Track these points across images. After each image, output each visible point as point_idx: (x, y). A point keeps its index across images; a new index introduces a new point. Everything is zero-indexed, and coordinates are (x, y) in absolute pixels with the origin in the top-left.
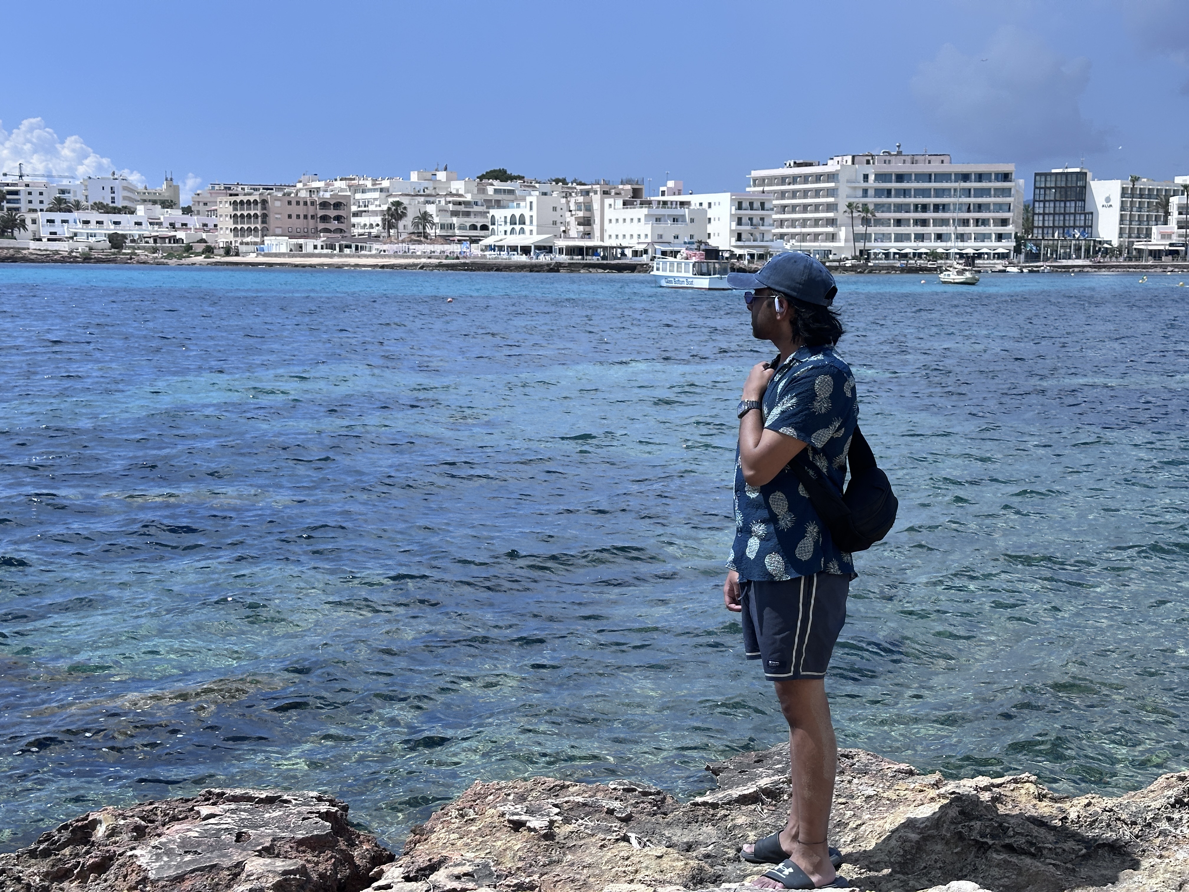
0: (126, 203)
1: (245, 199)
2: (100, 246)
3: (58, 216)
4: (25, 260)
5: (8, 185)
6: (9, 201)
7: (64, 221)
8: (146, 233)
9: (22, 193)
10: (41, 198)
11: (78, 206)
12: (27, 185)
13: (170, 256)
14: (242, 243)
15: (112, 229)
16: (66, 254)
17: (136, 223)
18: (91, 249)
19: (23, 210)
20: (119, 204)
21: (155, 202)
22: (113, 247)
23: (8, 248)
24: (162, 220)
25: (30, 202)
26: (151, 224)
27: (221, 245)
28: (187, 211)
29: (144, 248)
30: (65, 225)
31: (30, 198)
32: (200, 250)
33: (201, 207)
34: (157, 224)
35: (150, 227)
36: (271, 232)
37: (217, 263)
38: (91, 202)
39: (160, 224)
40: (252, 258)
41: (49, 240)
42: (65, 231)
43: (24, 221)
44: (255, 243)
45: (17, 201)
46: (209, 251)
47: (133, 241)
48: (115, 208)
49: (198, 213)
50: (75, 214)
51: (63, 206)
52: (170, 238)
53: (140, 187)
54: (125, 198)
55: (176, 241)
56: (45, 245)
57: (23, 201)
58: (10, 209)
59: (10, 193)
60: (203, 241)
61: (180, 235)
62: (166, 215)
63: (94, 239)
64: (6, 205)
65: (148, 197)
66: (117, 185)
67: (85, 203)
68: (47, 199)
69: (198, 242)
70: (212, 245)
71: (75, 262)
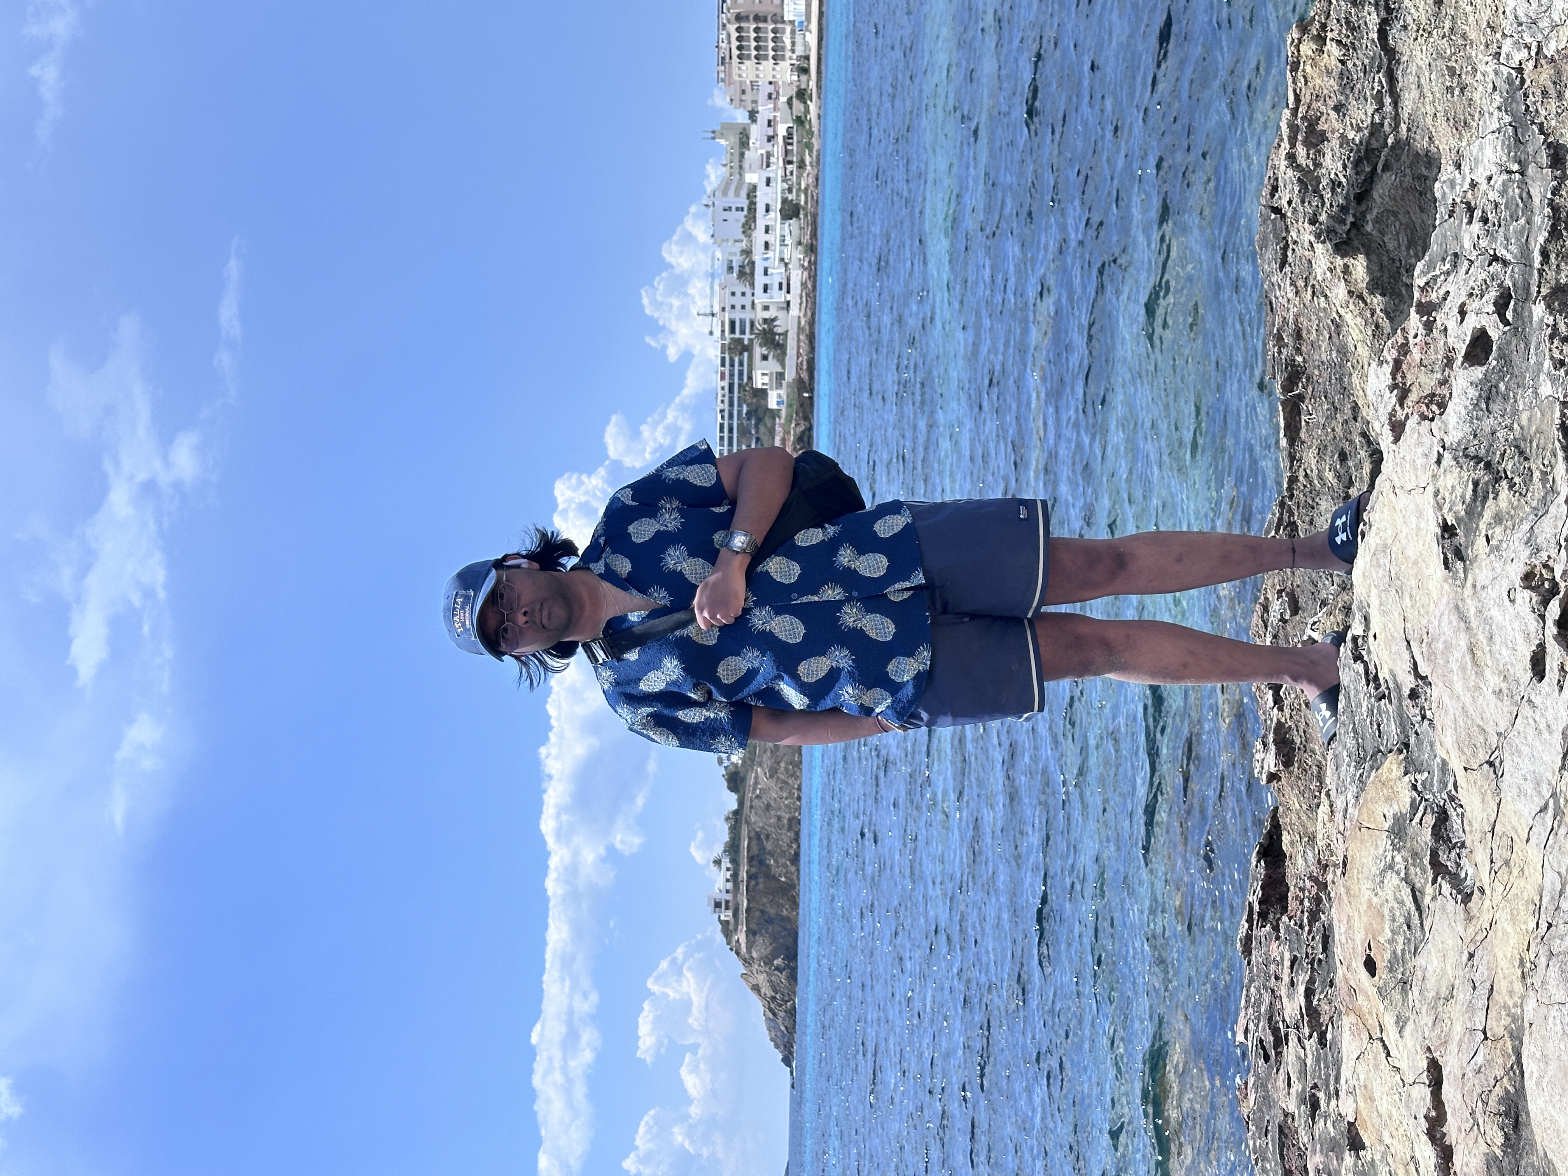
0: (743, 193)
1: (735, 44)
2: (796, 231)
3: (760, 280)
4: (812, 323)
5: (723, 331)
6: (743, 332)
7: (766, 273)
8: (780, 172)
9: (732, 317)
10: (738, 294)
11: (747, 252)
12: (723, 309)
13: (809, 146)
14: (793, 51)
15: (775, 215)
16: (806, 274)
17: (768, 184)
18: (799, 243)
19: (753, 316)
20: (745, 204)
21: (742, 155)
22: (797, 215)
23: (799, 341)
24: (763, 152)
25: (743, 307)
26: (768, 166)
27: (795, 78)
28: (753, 115)
29: (799, 177)
30: (770, 271)
31: (738, 307)
32: (802, 107)
33: (748, 97)
34: (768, 158)
35: (773, 167)
36: (778, 11)
37: (819, 87)
38: (742, 237)
39: (769, 155)
40: (812, 38)
41: (788, 292)
42: (777, 273)
43: (765, 321)
44: (793, 32)
45: (742, 322)
46: (802, 95)
47: (790, 190)
48: (749, 209)
49: (755, 102)
50: (757, 257)
51: (747, 270)
52: (786, 144)
53: (724, 171)
54: (737, 194)
55: (789, 136)
56: (794, 297)
57: (743, 316)
58: (751, 334)
59: (733, 331)
60: (790, 102)
61: (782, 130)
62: (758, 144)
63: (788, 238)
64: (746, 337)
65: (736, 164)
66: (721, 203)
67: (744, 245)
68: (739, 288)
69: (791, 108)
70: (795, 89)
71: (815, 263)
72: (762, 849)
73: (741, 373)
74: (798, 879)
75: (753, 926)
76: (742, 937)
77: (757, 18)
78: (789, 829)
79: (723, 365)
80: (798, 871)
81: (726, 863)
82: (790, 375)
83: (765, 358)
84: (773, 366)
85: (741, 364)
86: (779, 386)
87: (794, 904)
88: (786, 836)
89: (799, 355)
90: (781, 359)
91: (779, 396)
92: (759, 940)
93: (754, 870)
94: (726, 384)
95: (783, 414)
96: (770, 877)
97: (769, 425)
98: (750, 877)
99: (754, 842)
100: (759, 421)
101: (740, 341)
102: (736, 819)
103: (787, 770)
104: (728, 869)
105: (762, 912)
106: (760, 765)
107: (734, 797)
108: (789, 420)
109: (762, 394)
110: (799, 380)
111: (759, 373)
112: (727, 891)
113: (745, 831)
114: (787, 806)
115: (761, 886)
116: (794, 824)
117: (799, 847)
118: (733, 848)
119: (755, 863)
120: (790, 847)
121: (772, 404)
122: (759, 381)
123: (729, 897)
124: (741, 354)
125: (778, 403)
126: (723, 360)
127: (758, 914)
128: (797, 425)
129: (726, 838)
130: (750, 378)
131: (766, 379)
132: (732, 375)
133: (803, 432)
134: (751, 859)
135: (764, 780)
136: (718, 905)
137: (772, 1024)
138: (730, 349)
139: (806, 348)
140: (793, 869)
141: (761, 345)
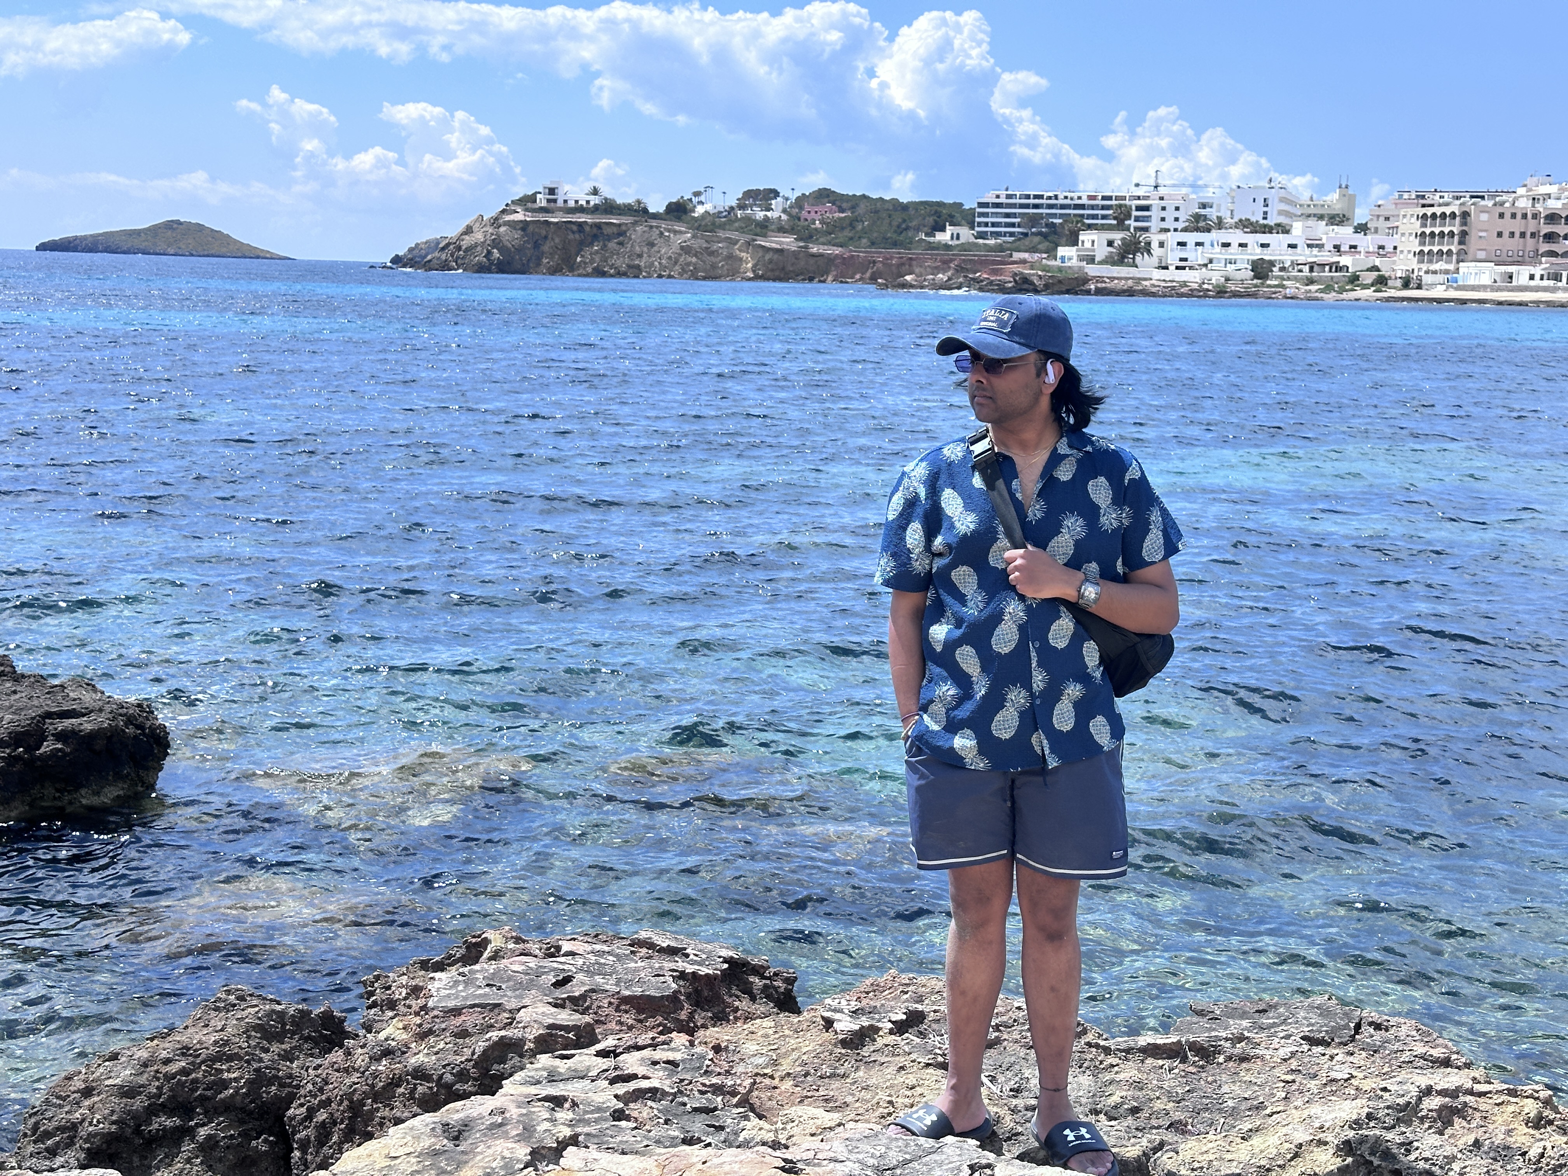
0: (1282, 220)
1: (1438, 211)
2: (1239, 275)
3: (1191, 238)
4: (1145, 293)
5: (1139, 198)
6: (1137, 219)
7: (1198, 244)
8: (1302, 259)
9: (1154, 209)
10: (1177, 214)
11: (1220, 224)
12: (1162, 199)
13: (1328, 289)
14: (1427, 272)
15: (1256, 253)
16: (1195, 286)
17: (1290, 246)
18: (1227, 279)
19: (1153, 230)
20: (1271, 222)
21: (1321, 217)
22: (1256, 277)
23: (1127, 279)
24: (1324, 241)
25: (1163, 219)
26: (1309, 246)
27: (1399, 274)
28: (1362, 229)
29: (1296, 279)
30: (1200, 248)
31: (1163, 214)
32: (1369, 281)
33: (1382, 224)
34: (1317, 246)
35: (1307, 251)
36: (1470, 257)
37: (1388, 299)
38: (1236, 219)
39: (1321, 246)
40: (1439, 292)
41: (1177, 268)
42: (1196, 256)
43: (1149, 244)
44: (1447, 272)
45: (1147, 219)
46: (1382, 281)
47: (1283, 269)
48: (1265, 226)
49: (1376, 230)
50: (1216, 236)
51: (1202, 224)
52: (1331, 265)
53: (1305, 198)
54: (1281, 213)
55: (1339, 269)
56: (1172, 274)
57: (1154, 219)
58: (1136, 229)
59: (1139, 208)
60: (1375, 268)
61: (1345, 260)
62: (1332, 235)
63: (1233, 266)
64: (1132, 223)
65: (1312, 210)
66: (1273, 195)
67: (1228, 220)
68: (1183, 215)
69: (1368, 270)
70: (1387, 275)
71: (1206, 296)
72: (609, 238)
73: (1094, 217)
74: (579, 275)
75: (531, 228)
76: (519, 217)
77: (1464, 234)
78: (629, 266)
79: (1104, 198)
80: (587, 275)
81: (595, 200)
82: (1092, 270)
83: (1110, 243)
84: (1102, 252)
85: (1104, 217)
86: (1081, 258)
87: (555, 271)
88: (622, 263)
89: (1112, 279)
90: (1109, 261)
91: (1070, 259)
92: (517, 234)
93: (587, 229)
94: (1085, 201)
95: (1052, 263)
96: (581, 245)
97: (1040, 247)
98: (580, 225)
99: (615, 230)
100: (1045, 236)
101: (1129, 217)
102: (639, 212)
103: (689, 264)
104: (588, 202)
105: (546, 237)
106: (694, 237)
107: (662, 209)
108: (1045, 269)
109: (1074, 241)
110: (1086, 280)
111: (1095, 237)
112: (565, 201)
113: (626, 220)
114: (652, 264)
115: (571, 236)
116: (634, 272)
117: (612, 276)
118: (609, 207)
119: (595, 230)
120: (611, 267)
121: (1062, 251)
122: (1086, 237)
123: (560, 203)
124: (1115, 218)
125: (1063, 258)
126: (1109, 198)
127: (544, 233)
128: (1040, 277)
129: (620, 201)
130: (1090, 227)
131: (1088, 245)
132: (1093, 207)
133: (1032, 283)
134: (598, 226)
135: (679, 240)
136: (552, 191)
137: (434, 245)
138: (1120, 206)
139: (1119, 287)
140: (589, 270)
141: (1123, 239)
